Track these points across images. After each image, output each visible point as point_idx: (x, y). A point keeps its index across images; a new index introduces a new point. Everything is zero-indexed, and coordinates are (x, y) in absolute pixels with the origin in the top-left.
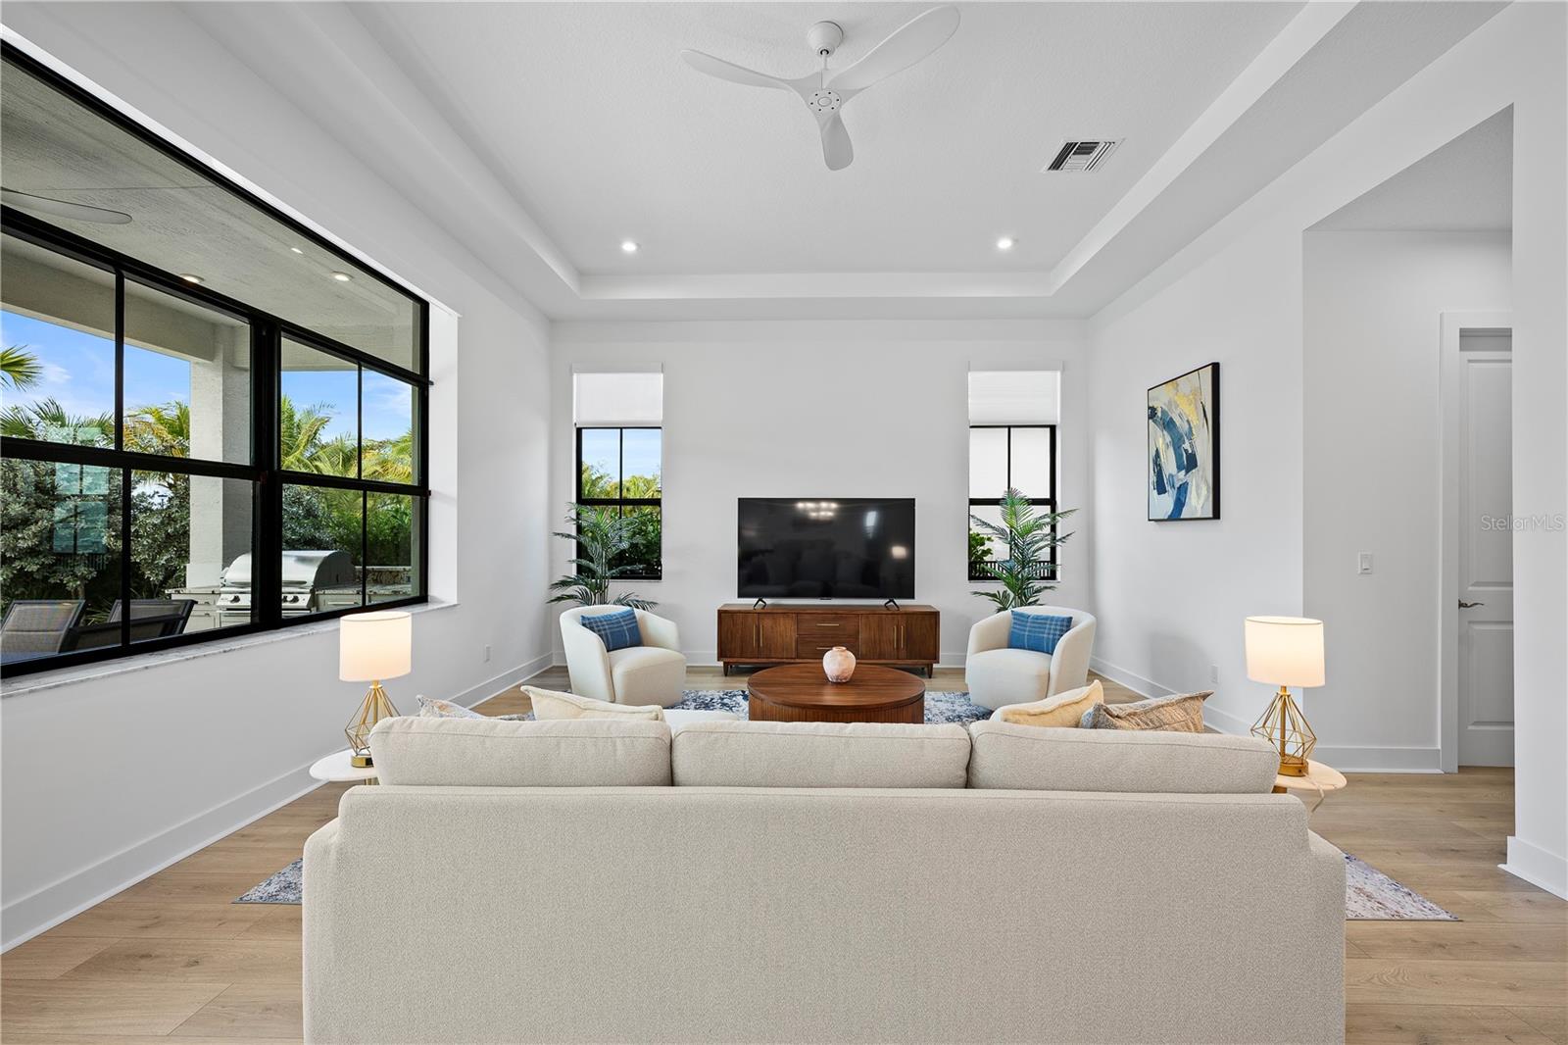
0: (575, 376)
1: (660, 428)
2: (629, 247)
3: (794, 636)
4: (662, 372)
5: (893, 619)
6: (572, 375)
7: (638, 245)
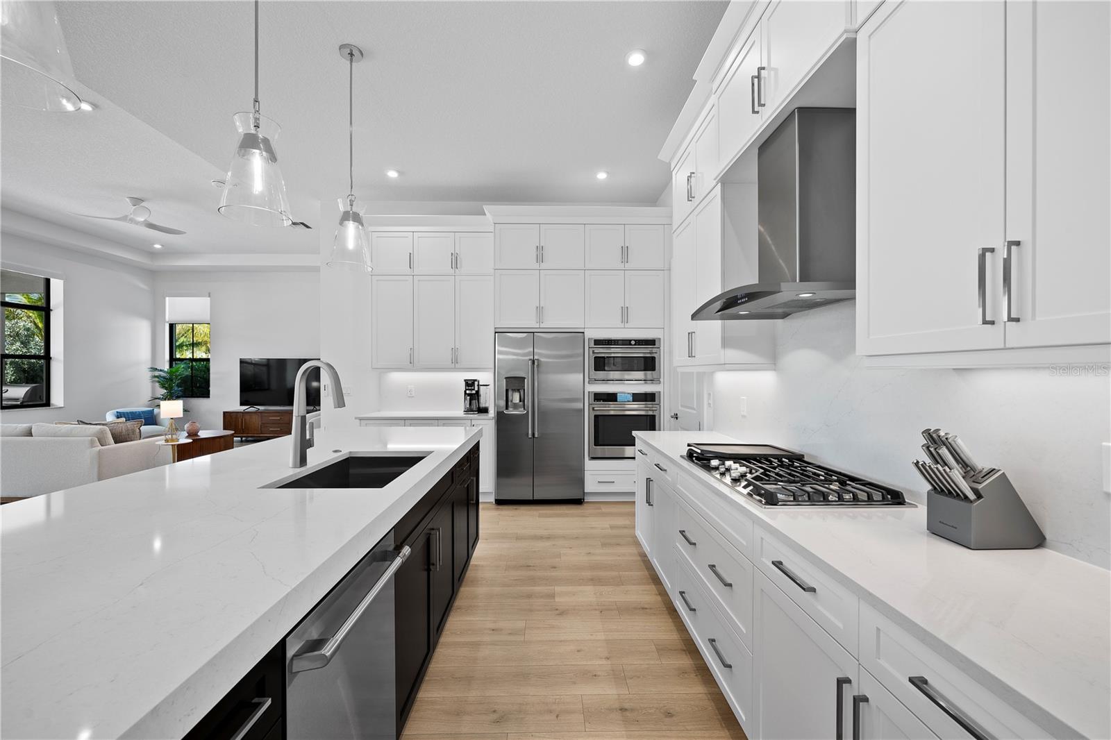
0: (167, 299)
1: (209, 324)
3: (260, 423)
4: (209, 296)
6: (165, 298)
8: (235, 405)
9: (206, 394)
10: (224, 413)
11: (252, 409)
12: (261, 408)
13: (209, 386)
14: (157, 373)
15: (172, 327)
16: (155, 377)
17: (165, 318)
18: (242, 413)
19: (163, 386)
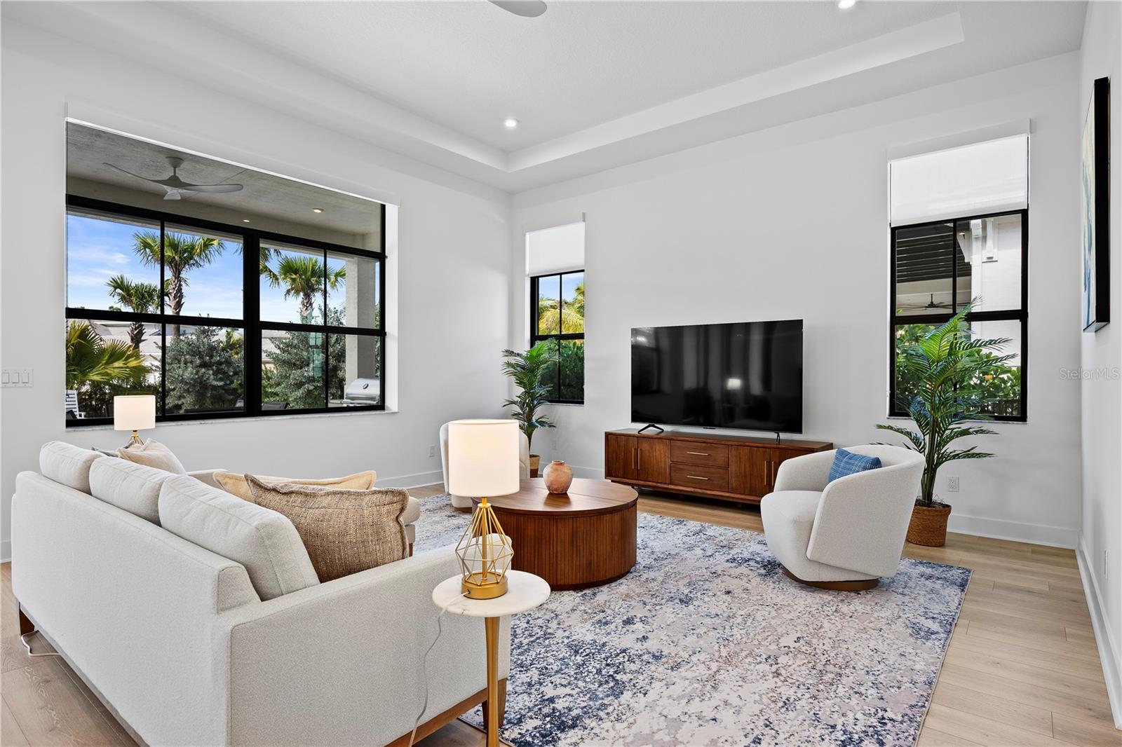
0: (528, 235)
1: (583, 271)
2: (511, 124)
3: (669, 462)
4: (584, 221)
5: (764, 452)
6: (525, 235)
7: (518, 121)
8: (624, 423)
9: (578, 398)
10: (608, 435)
11: (652, 431)
12: (667, 428)
13: (582, 384)
14: (513, 360)
15: (534, 281)
16: (509, 364)
17: (524, 270)
18: (634, 436)
19: (521, 383)
